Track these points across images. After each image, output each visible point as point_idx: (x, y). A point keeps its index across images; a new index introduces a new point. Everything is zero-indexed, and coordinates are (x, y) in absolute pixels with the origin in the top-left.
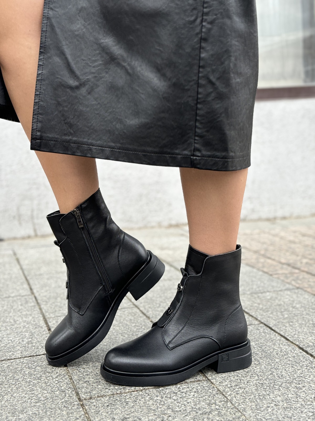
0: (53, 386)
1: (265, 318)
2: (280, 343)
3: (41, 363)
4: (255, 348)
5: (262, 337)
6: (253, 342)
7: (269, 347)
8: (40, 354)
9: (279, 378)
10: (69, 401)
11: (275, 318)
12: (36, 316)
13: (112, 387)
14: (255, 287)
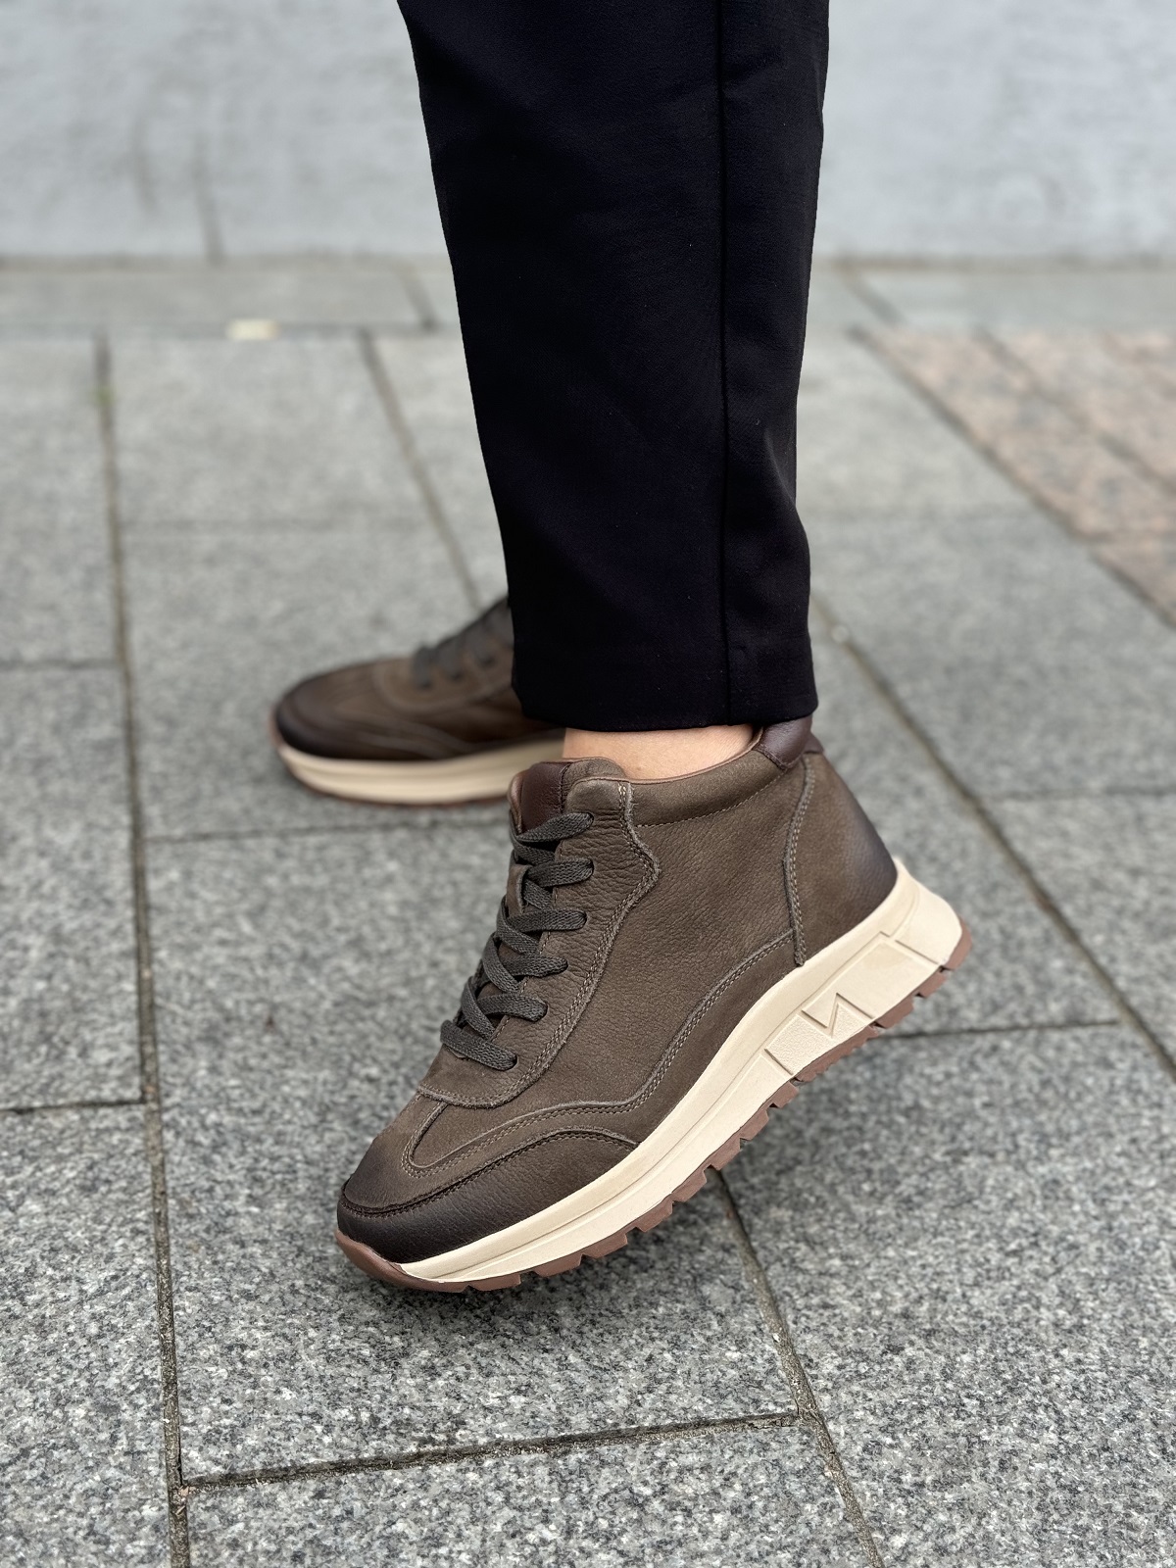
0: (67, 1357)
1: (1152, 984)
3: (52, 1168)
4: (1070, 1199)
5: (1118, 1117)
6: (1069, 1160)
8: (61, 1101)
9: (1164, 1451)
10: (121, 1491)
12: (105, 821)
13: (345, 1412)
14: (1132, 746)
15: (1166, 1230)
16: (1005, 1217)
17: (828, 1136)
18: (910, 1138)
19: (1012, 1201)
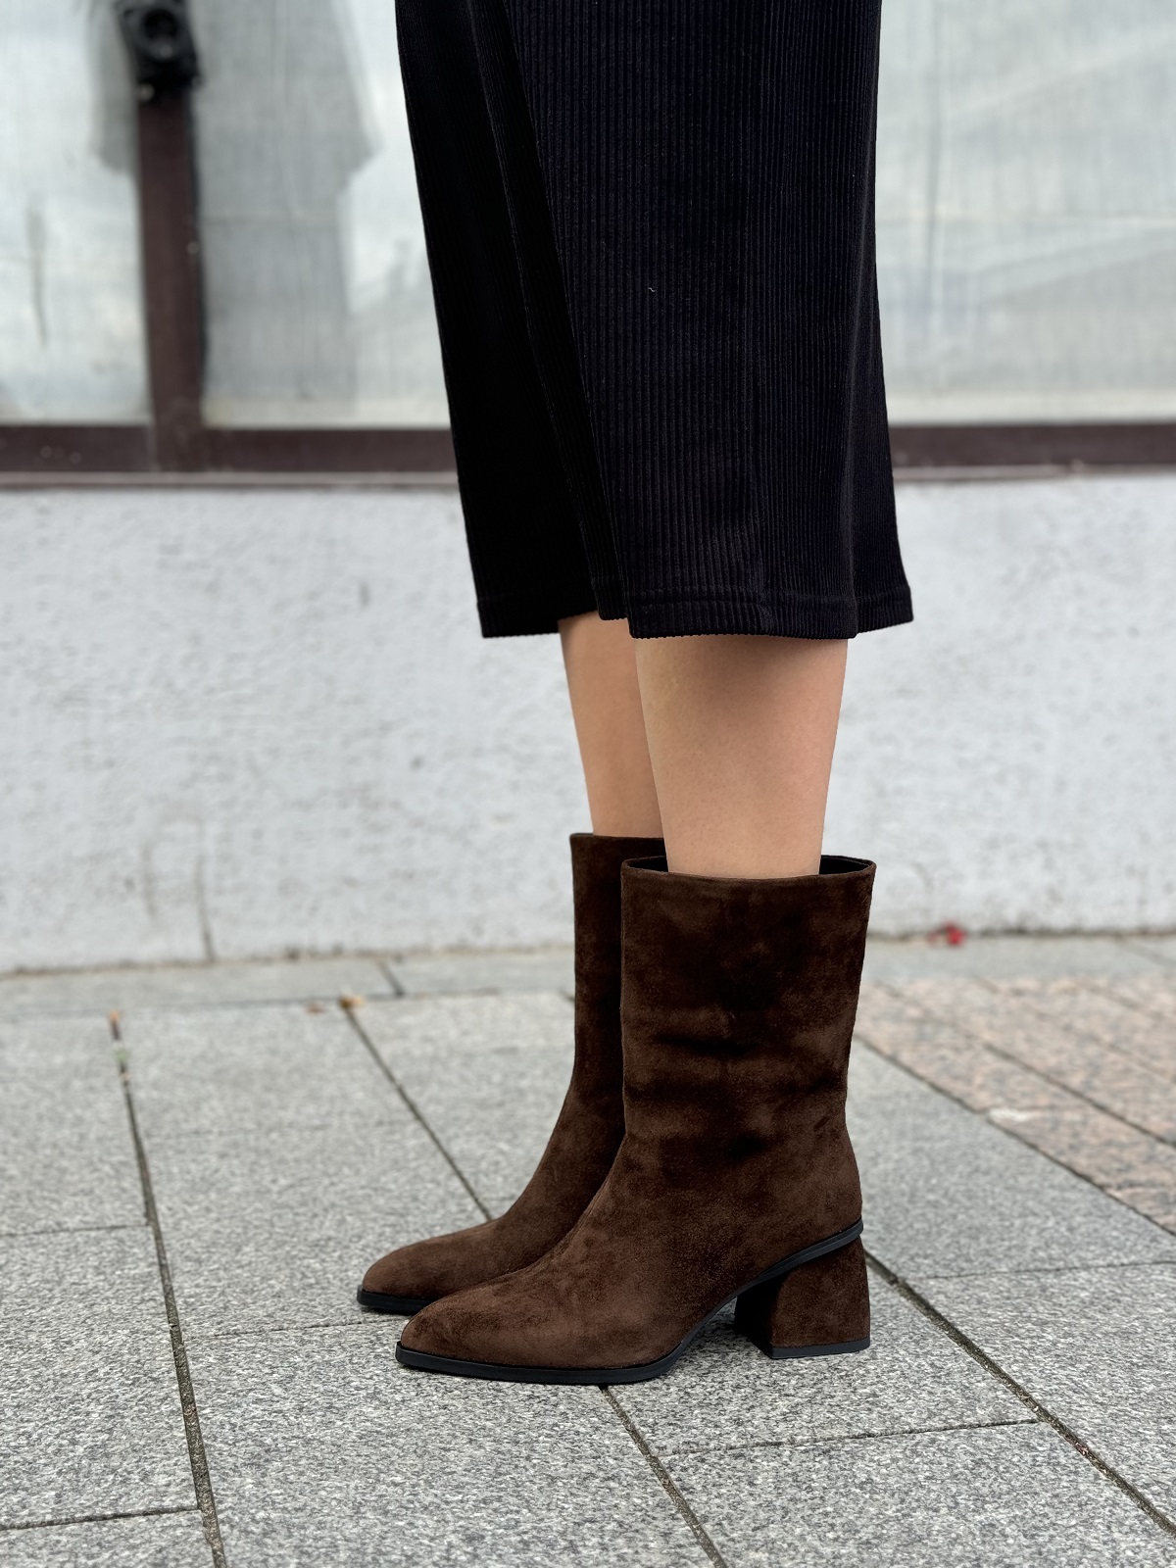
1: (1062, 1396)
2: (1113, 1519)
3: (127, 1553)
4: (1006, 1536)
5: (1041, 1482)
6: (1001, 1510)
7: (1068, 1538)
8: (129, 1511)
11: (1103, 1395)
12: (148, 1328)
14: (1032, 1243)
15: (1087, 1552)
16: (951, 1550)
17: (796, 1504)
18: (865, 1502)
19: (955, 1540)
